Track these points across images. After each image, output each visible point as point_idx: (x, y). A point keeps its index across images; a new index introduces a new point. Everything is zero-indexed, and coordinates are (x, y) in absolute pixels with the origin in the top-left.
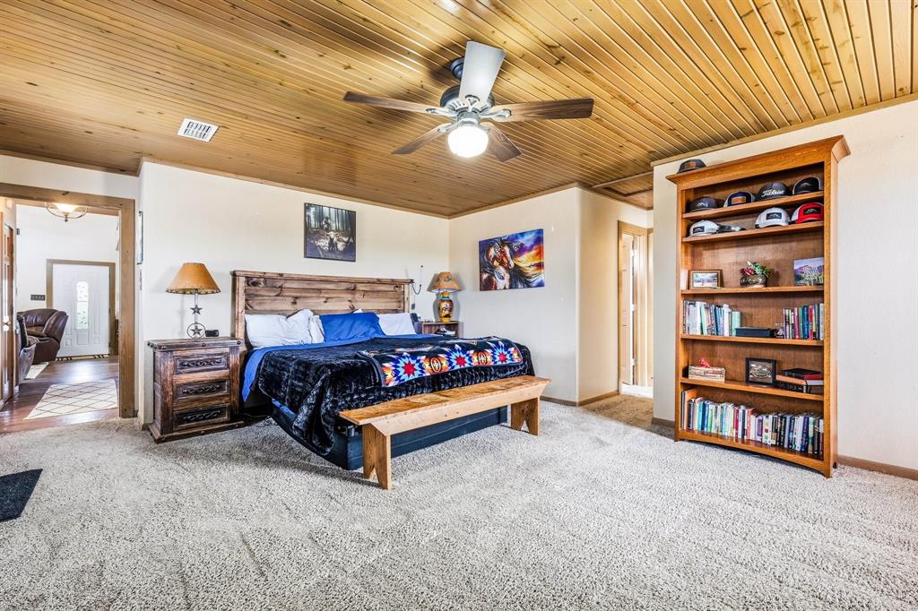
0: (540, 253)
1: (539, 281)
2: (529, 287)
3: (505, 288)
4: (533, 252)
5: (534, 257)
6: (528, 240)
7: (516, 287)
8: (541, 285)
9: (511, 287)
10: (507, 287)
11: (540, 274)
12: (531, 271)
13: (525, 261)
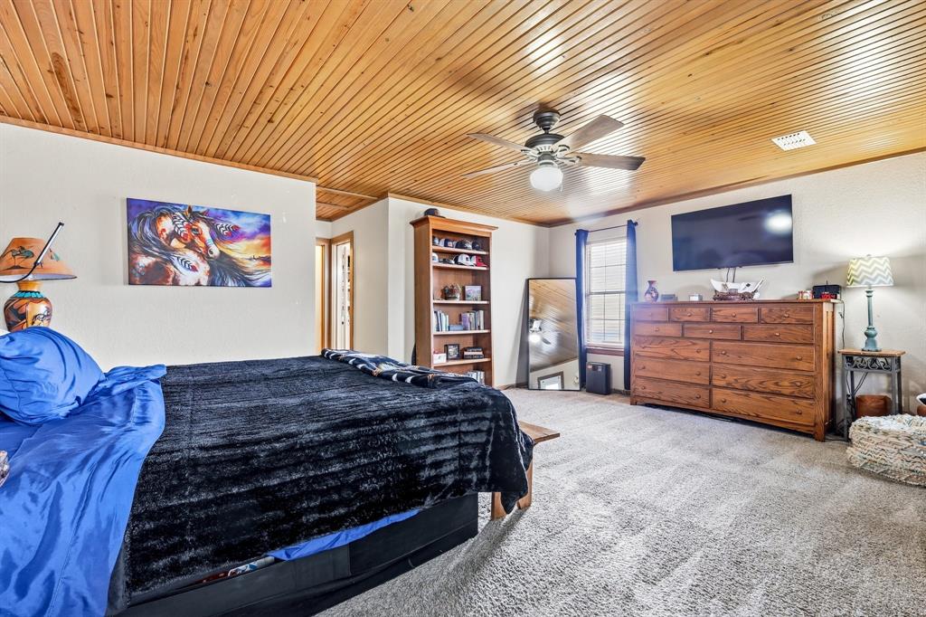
0: (267, 245)
1: (266, 279)
2: (248, 285)
3: (198, 284)
4: (257, 242)
5: (257, 249)
6: (249, 224)
7: (223, 284)
8: (268, 285)
9: (212, 284)
10: (204, 282)
11: (269, 271)
12: (251, 266)
13: (241, 251)
